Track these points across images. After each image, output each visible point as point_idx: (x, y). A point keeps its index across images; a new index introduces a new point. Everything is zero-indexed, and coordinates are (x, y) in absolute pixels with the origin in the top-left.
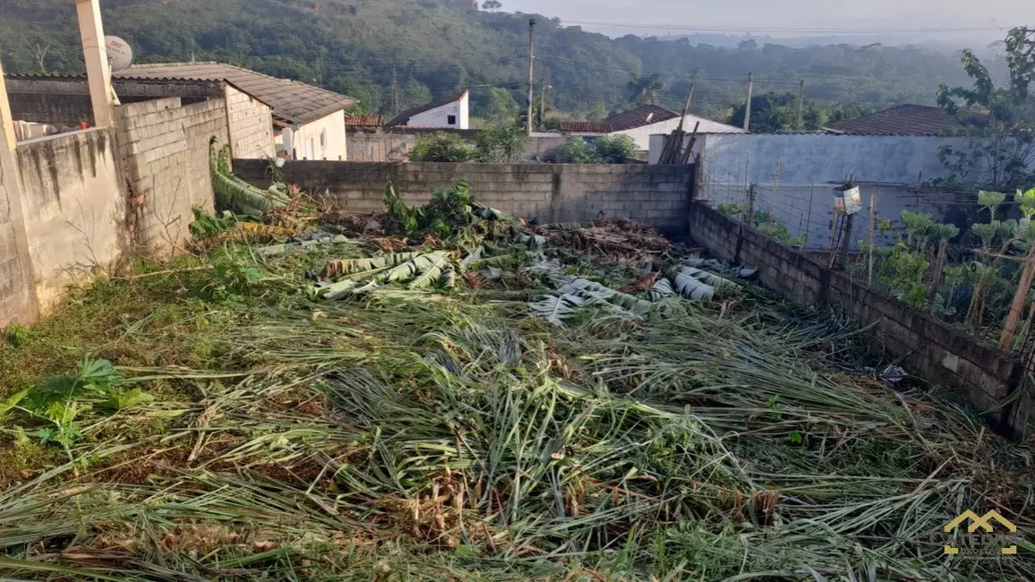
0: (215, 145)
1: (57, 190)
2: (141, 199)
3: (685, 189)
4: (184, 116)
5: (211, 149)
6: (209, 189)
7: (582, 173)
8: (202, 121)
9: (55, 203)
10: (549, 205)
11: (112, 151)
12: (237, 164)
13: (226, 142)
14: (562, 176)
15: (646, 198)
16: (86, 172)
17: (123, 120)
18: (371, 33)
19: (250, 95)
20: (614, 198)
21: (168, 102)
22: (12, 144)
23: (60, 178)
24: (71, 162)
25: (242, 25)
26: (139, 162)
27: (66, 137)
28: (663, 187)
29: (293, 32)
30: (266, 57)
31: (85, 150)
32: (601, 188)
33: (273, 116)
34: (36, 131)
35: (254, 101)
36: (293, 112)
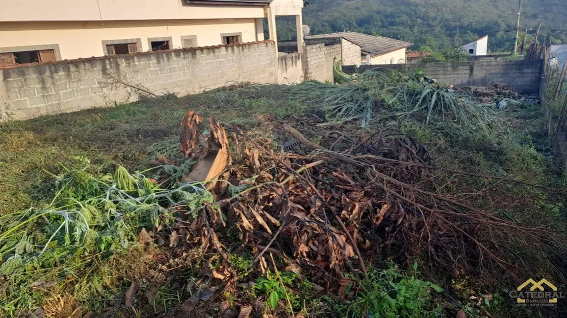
0: (335, 60)
1: (286, 69)
2: (309, 75)
3: (538, 71)
4: (325, 50)
5: (334, 61)
6: (332, 75)
7: (484, 65)
8: (331, 51)
9: (285, 73)
10: (467, 79)
11: (302, 60)
12: (343, 67)
13: (340, 59)
14: (474, 67)
15: (517, 76)
16: (294, 65)
17: (305, 51)
18: (448, 9)
19: (352, 42)
20: (500, 76)
21: (320, 45)
22: (277, 56)
23: (287, 66)
24: (290, 62)
25: (379, 13)
26: (309, 64)
27: (290, 55)
28: (526, 70)
29: (404, 13)
30: (389, 28)
31: (294, 59)
32: (494, 72)
33: (362, 50)
34: (283, 54)
35: (353, 44)
36: (376, 50)
